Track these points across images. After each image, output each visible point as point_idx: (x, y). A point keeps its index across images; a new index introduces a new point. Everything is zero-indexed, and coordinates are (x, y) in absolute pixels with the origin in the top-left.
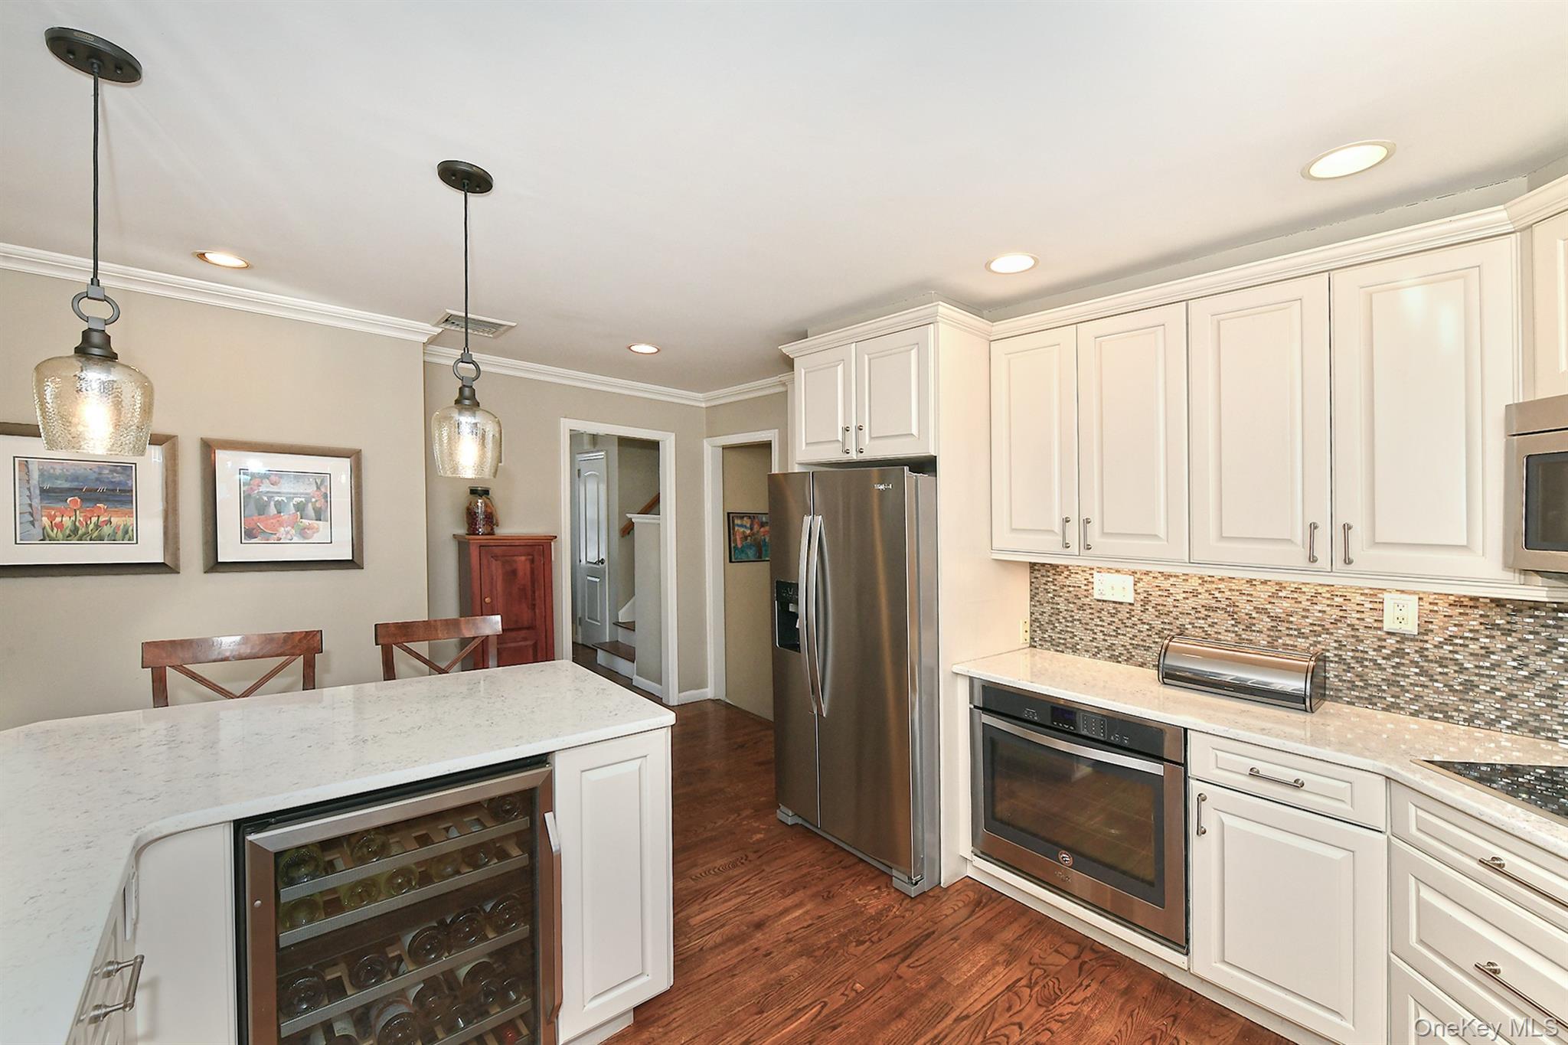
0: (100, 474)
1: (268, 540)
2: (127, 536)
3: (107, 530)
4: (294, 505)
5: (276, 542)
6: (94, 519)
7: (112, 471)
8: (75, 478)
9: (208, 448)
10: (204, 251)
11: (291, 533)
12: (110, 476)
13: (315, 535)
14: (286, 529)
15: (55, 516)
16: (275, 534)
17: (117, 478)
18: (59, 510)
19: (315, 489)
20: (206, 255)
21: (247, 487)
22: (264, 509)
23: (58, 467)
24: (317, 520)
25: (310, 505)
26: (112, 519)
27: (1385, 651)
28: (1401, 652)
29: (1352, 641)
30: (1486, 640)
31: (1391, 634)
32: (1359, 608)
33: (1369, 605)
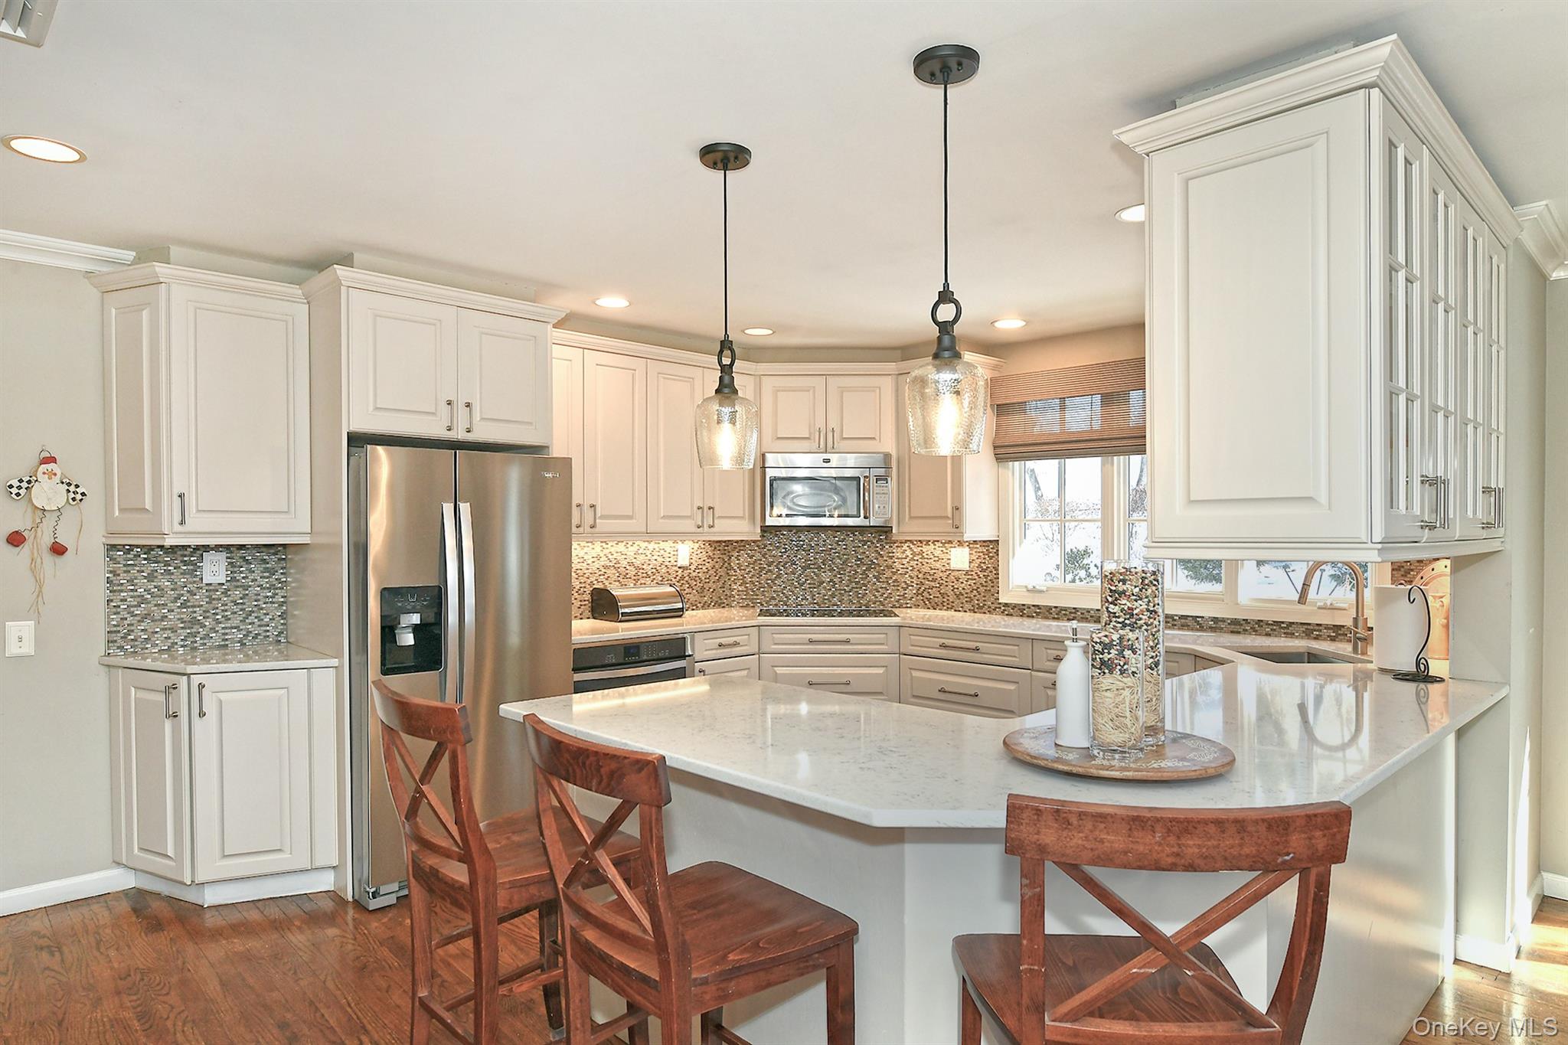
27: (678, 578)
28: (683, 578)
29: (667, 575)
30: (707, 564)
31: (679, 568)
32: (669, 555)
33: (673, 553)
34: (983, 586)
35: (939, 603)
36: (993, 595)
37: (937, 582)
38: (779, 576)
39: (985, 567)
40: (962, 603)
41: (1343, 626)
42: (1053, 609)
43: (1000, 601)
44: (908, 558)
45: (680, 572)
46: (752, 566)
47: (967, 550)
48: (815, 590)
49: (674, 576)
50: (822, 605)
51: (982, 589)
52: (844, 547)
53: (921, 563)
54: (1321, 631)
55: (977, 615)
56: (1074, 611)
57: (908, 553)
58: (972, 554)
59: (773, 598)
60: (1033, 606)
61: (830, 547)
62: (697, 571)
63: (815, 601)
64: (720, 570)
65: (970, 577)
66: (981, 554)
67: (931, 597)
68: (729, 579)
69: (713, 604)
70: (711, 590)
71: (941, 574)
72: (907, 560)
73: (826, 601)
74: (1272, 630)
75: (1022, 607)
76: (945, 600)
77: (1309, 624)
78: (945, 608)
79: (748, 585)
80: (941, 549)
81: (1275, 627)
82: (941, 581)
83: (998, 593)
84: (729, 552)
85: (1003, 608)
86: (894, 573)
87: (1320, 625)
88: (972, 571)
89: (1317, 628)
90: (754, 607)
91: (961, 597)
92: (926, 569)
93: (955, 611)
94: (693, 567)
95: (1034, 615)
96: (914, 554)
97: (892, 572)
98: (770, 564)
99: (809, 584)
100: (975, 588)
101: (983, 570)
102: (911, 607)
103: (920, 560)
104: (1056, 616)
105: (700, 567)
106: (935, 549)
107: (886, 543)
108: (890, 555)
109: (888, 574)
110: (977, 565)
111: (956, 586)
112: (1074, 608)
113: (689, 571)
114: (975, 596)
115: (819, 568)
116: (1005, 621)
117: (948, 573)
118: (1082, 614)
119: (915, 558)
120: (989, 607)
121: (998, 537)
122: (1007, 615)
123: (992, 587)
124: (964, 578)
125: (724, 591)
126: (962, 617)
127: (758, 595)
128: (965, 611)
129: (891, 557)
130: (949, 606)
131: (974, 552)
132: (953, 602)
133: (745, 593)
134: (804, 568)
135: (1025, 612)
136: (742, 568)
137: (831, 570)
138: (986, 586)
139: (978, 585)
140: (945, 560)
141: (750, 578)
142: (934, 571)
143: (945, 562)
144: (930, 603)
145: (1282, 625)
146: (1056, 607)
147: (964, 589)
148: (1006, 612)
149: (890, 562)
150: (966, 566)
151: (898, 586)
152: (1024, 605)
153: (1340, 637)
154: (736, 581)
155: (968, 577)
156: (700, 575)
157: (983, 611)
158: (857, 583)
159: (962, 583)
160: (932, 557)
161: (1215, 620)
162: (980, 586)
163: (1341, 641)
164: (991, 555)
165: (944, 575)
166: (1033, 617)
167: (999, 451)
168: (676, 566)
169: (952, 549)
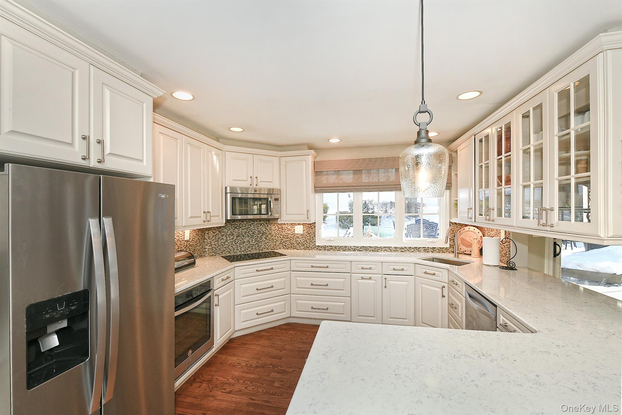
27: (185, 246)
28: (187, 245)
29: (180, 245)
30: (196, 238)
31: (185, 241)
32: (181, 235)
33: (183, 234)
34: (309, 240)
35: (290, 247)
36: (313, 243)
37: (289, 238)
38: (226, 241)
39: (310, 232)
40: (300, 246)
41: (435, 248)
42: (338, 247)
43: (316, 245)
44: (277, 230)
45: (186, 243)
46: (215, 237)
47: (302, 226)
48: (242, 245)
49: (183, 245)
50: (245, 252)
51: (308, 241)
52: (253, 227)
53: (282, 231)
54: (429, 249)
55: (307, 251)
56: (345, 247)
57: (277, 228)
58: (304, 228)
59: (224, 251)
60: (329, 246)
61: (248, 227)
62: (193, 242)
63: (242, 250)
64: (201, 240)
65: (303, 236)
66: (308, 228)
67: (286, 245)
68: (204, 244)
69: (198, 256)
70: (198, 250)
71: (291, 236)
72: (276, 231)
73: (246, 250)
74: (414, 250)
75: (325, 247)
76: (292, 245)
77: (425, 248)
78: (292, 248)
79: (213, 246)
80: (291, 226)
81: (414, 249)
82: (291, 238)
83: (315, 242)
84: (204, 231)
85: (317, 247)
86: (272, 236)
87: (429, 248)
88: (304, 234)
89: (428, 249)
90: (215, 255)
91: (299, 244)
92: (284, 234)
93: (297, 249)
94: (191, 240)
95: (330, 249)
96: (279, 228)
97: (271, 236)
98: (222, 236)
99: (240, 243)
100: (305, 240)
101: (309, 234)
102: (278, 249)
103: (281, 230)
104: (338, 249)
105: (193, 239)
106: (288, 226)
107: (269, 224)
108: (271, 229)
109: (270, 237)
110: (306, 232)
111: (297, 240)
112: (345, 246)
113: (189, 242)
114: (305, 243)
115: (243, 236)
116: (318, 252)
117: (294, 235)
118: (348, 248)
119: (279, 230)
120: (312, 247)
121: (315, 221)
122: (319, 250)
123: (313, 240)
124: (300, 237)
125: (202, 250)
126: (300, 252)
127: (217, 250)
128: (301, 249)
129: (271, 230)
130: (294, 248)
131: (305, 227)
132: (296, 246)
133: (212, 249)
134: (237, 237)
135: (326, 248)
136: (210, 238)
137: (248, 236)
138: (310, 240)
139: (307, 239)
140: (292, 230)
141: (214, 242)
142: (287, 235)
143: (292, 231)
144: (286, 247)
145: (417, 248)
146: (338, 246)
147: (300, 241)
148: (318, 249)
149: (270, 232)
150: (302, 232)
151: (273, 241)
152: (325, 246)
153: (435, 251)
154: (207, 244)
155: (302, 236)
156: (193, 243)
157: (309, 249)
158: (259, 241)
159: (300, 239)
160: (287, 229)
161: (396, 248)
162: (307, 240)
163: (435, 252)
164: (312, 228)
165: (292, 236)
166: (329, 250)
167: (316, 189)
168: (184, 240)
169: (295, 226)
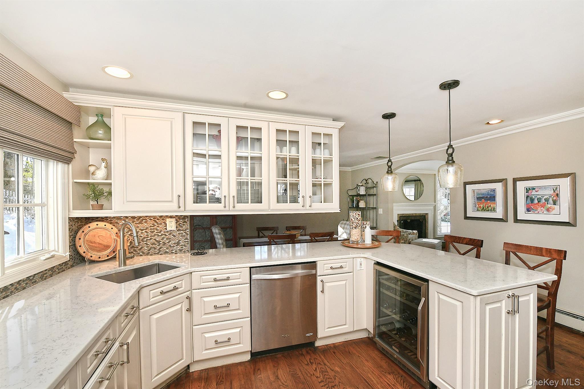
0: (488, 192)
1: (534, 212)
2: (494, 210)
3: (490, 208)
4: (544, 199)
5: (537, 213)
6: (487, 205)
7: (491, 191)
8: (483, 194)
9: (515, 181)
10: (488, 122)
11: (543, 210)
12: (490, 193)
13: (553, 211)
14: (541, 208)
15: (479, 204)
16: (537, 210)
17: (492, 193)
18: (480, 203)
19: (553, 192)
20: (489, 122)
21: (527, 193)
22: (533, 201)
23: (480, 191)
24: (554, 205)
25: (551, 198)
26: (491, 205)
